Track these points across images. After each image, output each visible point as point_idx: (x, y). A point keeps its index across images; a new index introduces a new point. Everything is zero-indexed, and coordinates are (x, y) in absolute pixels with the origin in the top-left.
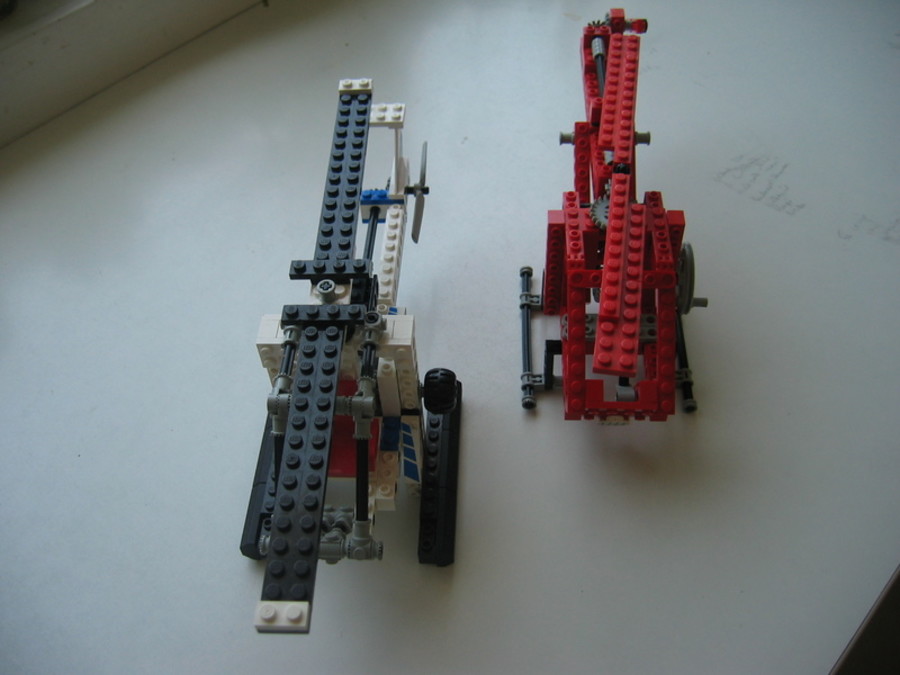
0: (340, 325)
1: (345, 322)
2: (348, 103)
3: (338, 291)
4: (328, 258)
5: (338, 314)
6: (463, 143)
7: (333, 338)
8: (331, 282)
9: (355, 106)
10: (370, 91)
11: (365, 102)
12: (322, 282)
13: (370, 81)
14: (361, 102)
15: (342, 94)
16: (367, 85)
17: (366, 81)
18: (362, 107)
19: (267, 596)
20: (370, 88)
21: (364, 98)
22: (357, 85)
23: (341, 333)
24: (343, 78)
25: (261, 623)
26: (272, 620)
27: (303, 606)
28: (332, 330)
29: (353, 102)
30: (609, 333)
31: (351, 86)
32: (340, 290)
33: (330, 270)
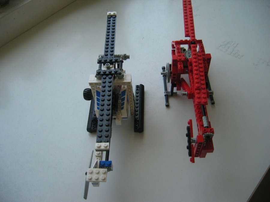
0: (112, 75)
1: (113, 74)
2: (110, 18)
3: (110, 66)
4: (107, 58)
5: (111, 72)
6: (143, 39)
7: (110, 78)
8: (109, 64)
9: (112, 19)
10: (116, 15)
11: (115, 18)
12: (106, 64)
13: (116, 12)
14: (113, 18)
15: (108, 16)
16: (115, 13)
17: (114, 12)
18: (114, 19)
19: (98, 142)
20: (116, 14)
21: (114, 17)
22: (112, 13)
23: (112, 77)
24: (108, 12)
25: (97, 148)
26: (100, 147)
27: (108, 144)
28: (110, 76)
29: (111, 18)
30: (199, 93)
31: (110, 14)
32: (111, 66)
33: (108, 61)
